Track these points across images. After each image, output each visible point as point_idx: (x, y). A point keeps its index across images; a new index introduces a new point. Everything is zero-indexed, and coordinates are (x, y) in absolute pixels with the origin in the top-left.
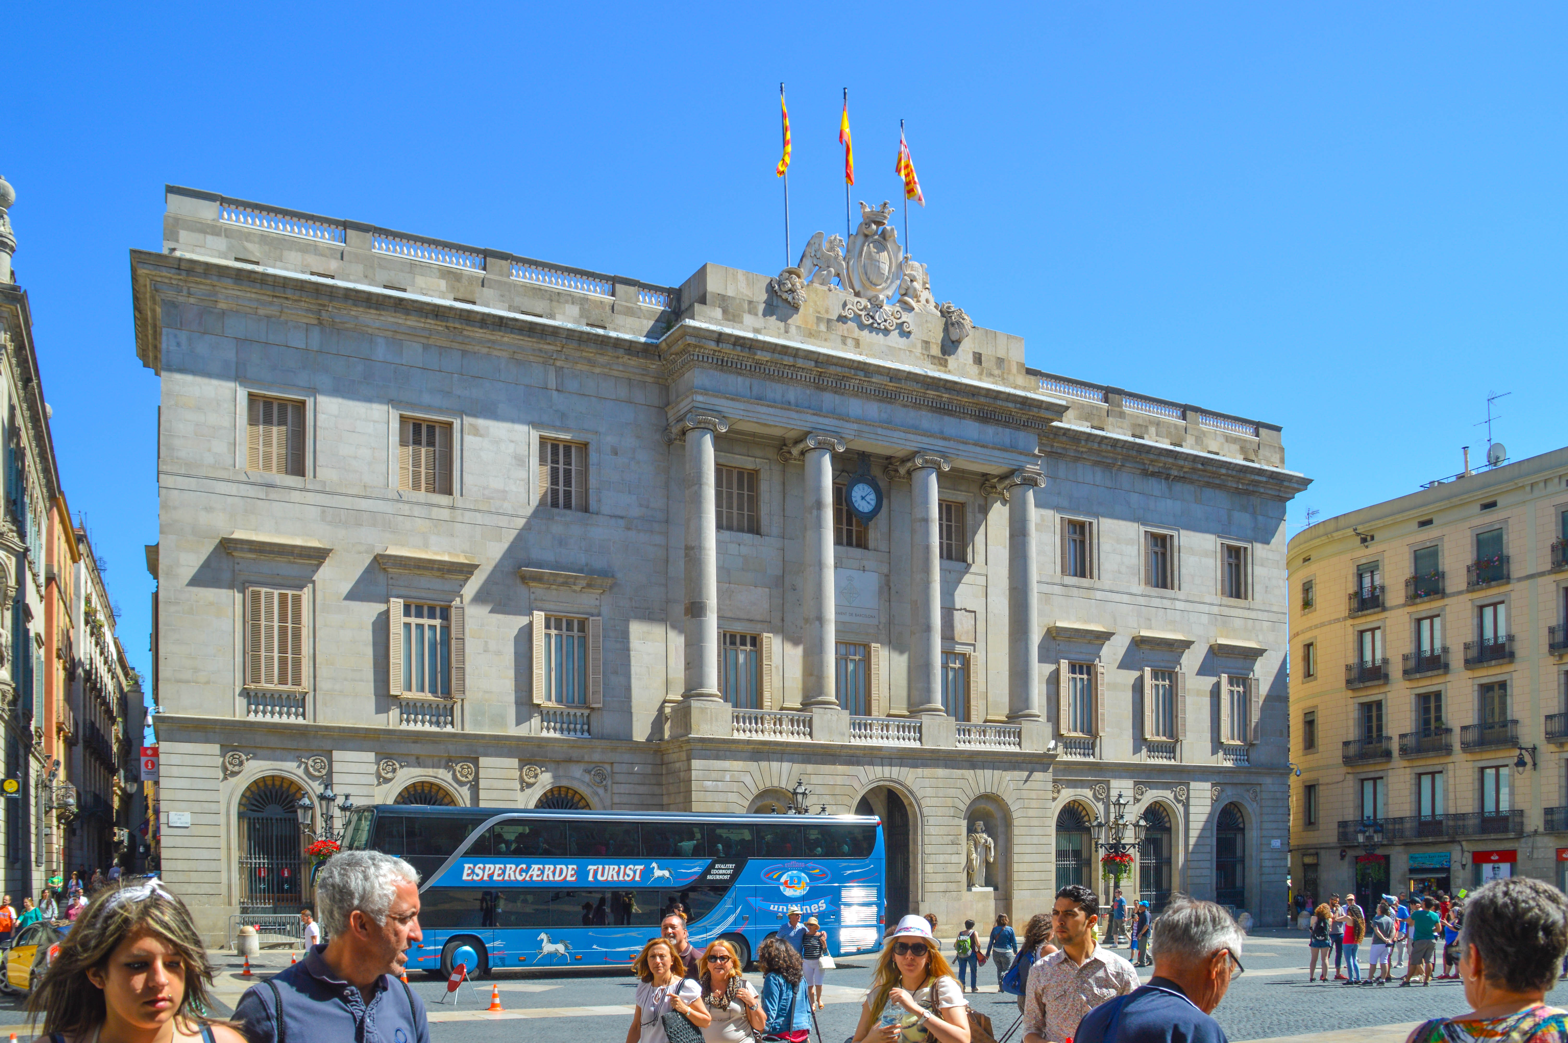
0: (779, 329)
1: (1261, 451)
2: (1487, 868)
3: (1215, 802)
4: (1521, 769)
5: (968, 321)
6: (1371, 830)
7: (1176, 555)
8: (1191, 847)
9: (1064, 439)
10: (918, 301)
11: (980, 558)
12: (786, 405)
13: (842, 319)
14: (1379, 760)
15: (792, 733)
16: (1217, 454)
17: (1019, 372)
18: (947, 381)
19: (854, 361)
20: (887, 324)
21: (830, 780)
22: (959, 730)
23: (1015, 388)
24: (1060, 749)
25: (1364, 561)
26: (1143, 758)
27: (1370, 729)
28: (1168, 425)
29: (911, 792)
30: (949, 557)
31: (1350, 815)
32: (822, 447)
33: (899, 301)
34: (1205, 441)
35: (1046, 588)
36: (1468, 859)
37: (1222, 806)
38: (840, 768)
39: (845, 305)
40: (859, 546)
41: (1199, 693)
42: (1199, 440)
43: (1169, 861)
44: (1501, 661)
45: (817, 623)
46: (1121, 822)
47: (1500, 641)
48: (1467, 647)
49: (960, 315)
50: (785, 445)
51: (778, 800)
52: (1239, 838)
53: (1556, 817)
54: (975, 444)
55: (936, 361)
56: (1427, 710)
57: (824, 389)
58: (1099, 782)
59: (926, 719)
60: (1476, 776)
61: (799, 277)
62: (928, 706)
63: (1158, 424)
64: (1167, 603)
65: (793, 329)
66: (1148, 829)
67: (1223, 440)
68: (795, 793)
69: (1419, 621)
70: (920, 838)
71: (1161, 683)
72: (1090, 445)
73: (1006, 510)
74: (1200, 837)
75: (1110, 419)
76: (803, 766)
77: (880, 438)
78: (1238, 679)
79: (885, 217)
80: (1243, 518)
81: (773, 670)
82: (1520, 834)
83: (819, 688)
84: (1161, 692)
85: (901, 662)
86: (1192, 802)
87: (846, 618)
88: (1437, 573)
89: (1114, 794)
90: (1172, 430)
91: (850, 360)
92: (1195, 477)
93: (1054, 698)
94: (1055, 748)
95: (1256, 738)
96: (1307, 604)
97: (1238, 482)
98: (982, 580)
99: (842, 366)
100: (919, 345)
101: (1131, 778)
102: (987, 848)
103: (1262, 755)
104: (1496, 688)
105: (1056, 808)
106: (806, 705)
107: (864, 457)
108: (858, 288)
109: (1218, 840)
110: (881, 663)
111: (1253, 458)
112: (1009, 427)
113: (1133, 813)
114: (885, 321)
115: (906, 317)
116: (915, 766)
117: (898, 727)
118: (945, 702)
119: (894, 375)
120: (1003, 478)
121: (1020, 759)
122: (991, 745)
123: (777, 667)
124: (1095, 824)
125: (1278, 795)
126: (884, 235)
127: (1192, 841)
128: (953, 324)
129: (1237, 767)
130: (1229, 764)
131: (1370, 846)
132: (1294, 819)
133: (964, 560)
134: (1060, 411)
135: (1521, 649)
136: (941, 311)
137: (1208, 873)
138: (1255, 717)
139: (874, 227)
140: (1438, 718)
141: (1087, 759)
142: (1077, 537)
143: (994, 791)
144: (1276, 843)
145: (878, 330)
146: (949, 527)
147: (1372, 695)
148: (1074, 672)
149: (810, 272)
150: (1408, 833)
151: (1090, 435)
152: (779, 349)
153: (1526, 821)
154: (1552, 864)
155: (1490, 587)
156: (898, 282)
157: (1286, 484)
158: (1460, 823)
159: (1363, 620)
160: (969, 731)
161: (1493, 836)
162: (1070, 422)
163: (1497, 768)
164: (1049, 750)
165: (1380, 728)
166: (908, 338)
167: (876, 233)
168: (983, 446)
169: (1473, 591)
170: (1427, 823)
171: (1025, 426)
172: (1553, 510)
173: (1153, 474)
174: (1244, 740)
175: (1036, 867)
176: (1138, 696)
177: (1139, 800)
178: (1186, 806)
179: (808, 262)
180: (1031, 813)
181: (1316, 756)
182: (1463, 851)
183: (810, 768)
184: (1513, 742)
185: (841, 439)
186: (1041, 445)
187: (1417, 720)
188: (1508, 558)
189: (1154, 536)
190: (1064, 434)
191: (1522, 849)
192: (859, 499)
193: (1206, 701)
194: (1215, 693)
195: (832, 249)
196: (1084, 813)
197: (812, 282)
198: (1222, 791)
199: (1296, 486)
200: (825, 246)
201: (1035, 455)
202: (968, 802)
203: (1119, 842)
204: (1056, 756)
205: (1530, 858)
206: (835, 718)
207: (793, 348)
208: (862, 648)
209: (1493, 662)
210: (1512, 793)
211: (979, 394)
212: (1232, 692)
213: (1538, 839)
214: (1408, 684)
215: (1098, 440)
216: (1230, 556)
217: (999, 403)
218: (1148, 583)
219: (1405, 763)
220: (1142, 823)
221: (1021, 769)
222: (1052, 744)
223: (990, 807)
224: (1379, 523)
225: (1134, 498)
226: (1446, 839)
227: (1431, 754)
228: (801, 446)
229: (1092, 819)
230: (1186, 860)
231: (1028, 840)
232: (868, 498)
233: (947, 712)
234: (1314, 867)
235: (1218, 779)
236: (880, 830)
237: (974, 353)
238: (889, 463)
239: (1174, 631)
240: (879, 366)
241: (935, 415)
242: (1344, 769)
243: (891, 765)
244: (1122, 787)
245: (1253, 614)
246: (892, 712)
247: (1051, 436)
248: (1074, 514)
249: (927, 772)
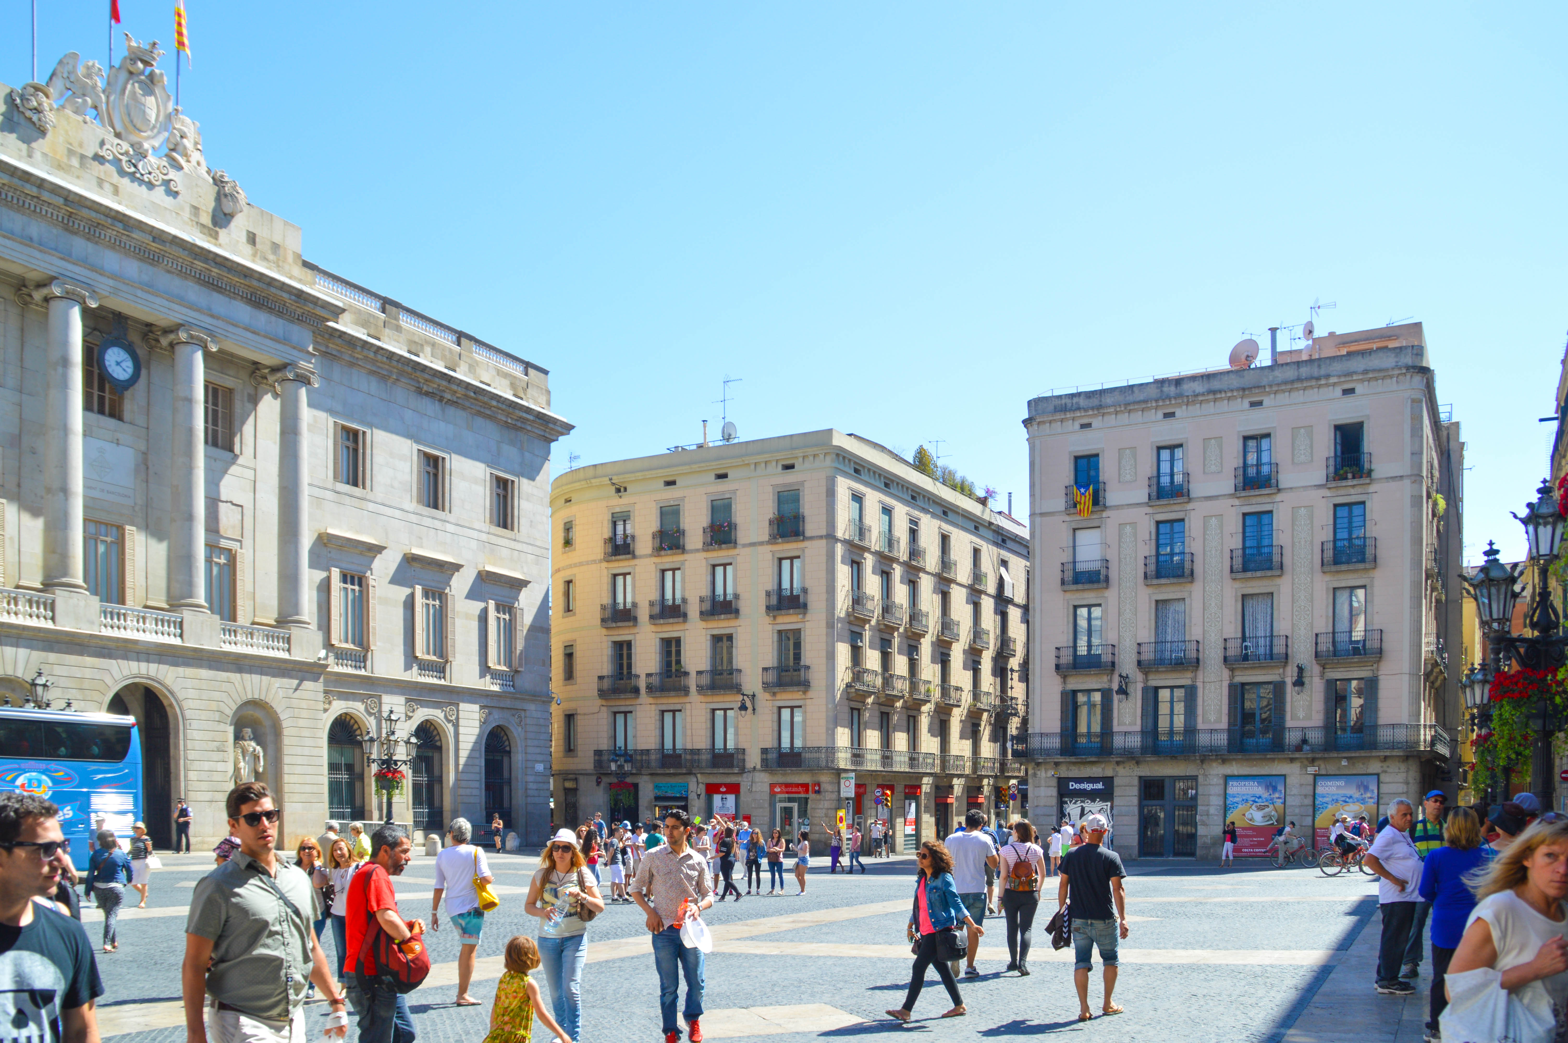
0: (20, 150)
1: (529, 390)
2: (717, 798)
3: (483, 724)
4: (743, 712)
5: (242, 196)
6: (622, 759)
7: (447, 477)
8: (461, 767)
9: (339, 341)
10: (188, 161)
11: (248, 450)
12: (28, 241)
13: (99, 158)
14: (629, 695)
15: (31, 616)
16: (489, 385)
17: (295, 262)
18: (217, 255)
19: (111, 209)
20: (151, 177)
21: (78, 673)
22: (224, 630)
23: (290, 278)
24: (331, 660)
25: (618, 510)
26: (414, 676)
27: (621, 666)
28: (444, 348)
29: (172, 693)
30: (215, 444)
31: (604, 745)
32: (70, 297)
33: (167, 156)
34: (478, 370)
35: (317, 492)
36: (702, 789)
37: (490, 728)
38: (89, 660)
39: (102, 144)
40: (112, 415)
41: (467, 616)
42: (473, 367)
43: (440, 780)
44: (729, 616)
45: (61, 494)
46: (392, 738)
47: (729, 598)
48: (702, 600)
49: (234, 188)
50: (25, 286)
51: (13, 690)
52: (506, 760)
53: (770, 756)
54: (246, 329)
55: (206, 231)
56: (669, 653)
57: (75, 233)
58: (371, 696)
59: (187, 615)
60: (709, 716)
61: (47, 97)
62: (189, 601)
63: (433, 345)
64: (438, 524)
65: (38, 155)
66: (419, 747)
67: (495, 373)
68: (34, 685)
69: (663, 571)
70: (181, 742)
71: (431, 602)
72: (365, 352)
73: (277, 403)
74: (469, 757)
75: (387, 331)
76: (43, 654)
77: (140, 301)
78: (504, 606)
79: (154, 59)
80: (510, 452)
81: (7, 541)
82: (743, 770)
83: (64, 569)
84: (431, 611)
85: (159, 550)
86: (461, 722)
87: (96, 494)
88: (678, 531)
89: (386, 709)
90: (447, 353)
91: (107, 207)
92: (467, 404)
93: (324, 606)
94: (326, 658)
95: (520, 665)
96: (568, 542)
97: (507, 416)
98: (250, 474)
99: (97, 212)
100: (188, 209)
101: (403, 694)
102: (256, 758)
103: (526, 682)
104: (725, 639)
105: (328, 720)
106: (48, 585)
107: (120, 318)
108: (119, 128)
109: (486, 761)
110: (137, 549)
111: (522, 395)
112: (282, 318)
113: (405, 730)
114: (150, 173)
115: (173, 174)
116: (176, 665)
117: (156, 620)
118: (209, 598)
119: (159, 236)
120: (275, 370)
121: (290, 666)
122: (258, 648)
123: (11, 539)
124: (367, 738)
125: (542, 722)
126: (151, 77)
127: (462, 761)
128: (226, 195)
129: (504, 692)
130: (496, 688)
131: (621, 774)
132: (556, 745)
133: (231, 450)
134: (337, 312)
135: (744, 606)
136: (213, 178)
137: (477, 792)
138: (520, 645)
139: (140, 65)
140: (678, 662)
141: (358, 672)
142: (351, 444)
143: (263, 698)
144: (540, 767)
145: (141, 182)
146: (215, 412)
147: (623, 635)
148: (345, 582)
149: (62, 95)
150: (653, 764)
151: (366, 342)
152: (19, 173)
153: (747, 758)
154: (766, 797)
155: (721, 549)
156: (166, 134)
157: (551, 425)
158: (696, 757)
159: (616, 564)
160: (235, 631)
161: (721, 770)
162: (345, 325)
163: (725, 710)
164: (319, 659)
165: (630, 666)
166: (175, 198)
167: (142, 73)
168: (254, 333)
169: (708, 551)
170: (669, 756)
171: (300, 320)
172: (770, 489)
173: (427, 394)
174: (510, 666)
175: (308, 779)
176: (409, 613)
177: (410, 718)
178: (456, 726)
179: (59, 83)
180: (301, 723)
181: (575, 687)
182: (698, 783)
183: (52, 657)
184: (737, 688)
185: (94, 293)
186: (316, 343)
187: (661, 662)
188: (736, 525)
189: (427, 456)
190: (340, 337)
191: (745, 782)
192: (113, 364)
193: (475, 625)
194: (483, 618)
195: (89, 76)
196: (356, 726)
197: (63, 107)
198: (490, 714)
199: (560, 429)
200: (81, 71)
201: (308, 352)
202: (234, 707)
203: (390, 758)
204: (327, 666)
205: (750, 791)
206: (82, 603)
207: (38, 178)
208: (114, 529)
209: (723, 616)
210: (736, 734)
211: (251, 277)
212: (498, 618)
213: (757, 774)
214: (653, 628)
215: (374, 349)
216: (498, 487)
217: (273, 290)
218: (420, 501)
219: (651, 700)
220: (414, 740)
221: (291, 677)
222: (323, 653)
223: (259, 714)
224: (631, 477)
225: (408, 414)
226: (684, 771)
227: (672, 694)
228: (45, 291)
229: (364, 733)
230: (457, 780)
231: (299, 751)
232: (124, 365)
233: (211, 609)
234: (575, 790)
235: (485, 702)
236: (135, 732)
237: (249, 232)
238: (148, 330)
239: (444, 552)
240: (141, 222)
241: (203, 289)
242: (599, 702)
243: (148, 661)
244: (393, 703)
245: (518, 546)
246: (150, 603)
247: (327, 336)
248: (347, 420)
249: (189, 671)
